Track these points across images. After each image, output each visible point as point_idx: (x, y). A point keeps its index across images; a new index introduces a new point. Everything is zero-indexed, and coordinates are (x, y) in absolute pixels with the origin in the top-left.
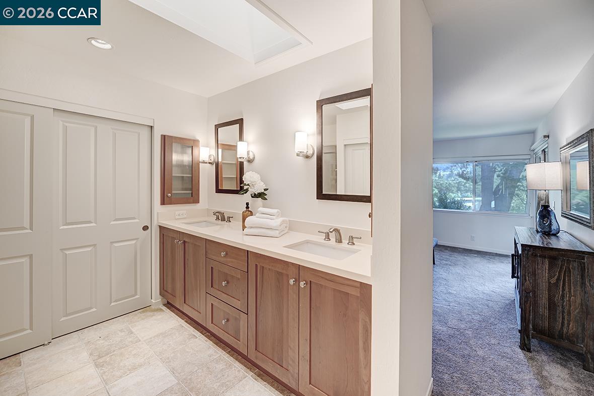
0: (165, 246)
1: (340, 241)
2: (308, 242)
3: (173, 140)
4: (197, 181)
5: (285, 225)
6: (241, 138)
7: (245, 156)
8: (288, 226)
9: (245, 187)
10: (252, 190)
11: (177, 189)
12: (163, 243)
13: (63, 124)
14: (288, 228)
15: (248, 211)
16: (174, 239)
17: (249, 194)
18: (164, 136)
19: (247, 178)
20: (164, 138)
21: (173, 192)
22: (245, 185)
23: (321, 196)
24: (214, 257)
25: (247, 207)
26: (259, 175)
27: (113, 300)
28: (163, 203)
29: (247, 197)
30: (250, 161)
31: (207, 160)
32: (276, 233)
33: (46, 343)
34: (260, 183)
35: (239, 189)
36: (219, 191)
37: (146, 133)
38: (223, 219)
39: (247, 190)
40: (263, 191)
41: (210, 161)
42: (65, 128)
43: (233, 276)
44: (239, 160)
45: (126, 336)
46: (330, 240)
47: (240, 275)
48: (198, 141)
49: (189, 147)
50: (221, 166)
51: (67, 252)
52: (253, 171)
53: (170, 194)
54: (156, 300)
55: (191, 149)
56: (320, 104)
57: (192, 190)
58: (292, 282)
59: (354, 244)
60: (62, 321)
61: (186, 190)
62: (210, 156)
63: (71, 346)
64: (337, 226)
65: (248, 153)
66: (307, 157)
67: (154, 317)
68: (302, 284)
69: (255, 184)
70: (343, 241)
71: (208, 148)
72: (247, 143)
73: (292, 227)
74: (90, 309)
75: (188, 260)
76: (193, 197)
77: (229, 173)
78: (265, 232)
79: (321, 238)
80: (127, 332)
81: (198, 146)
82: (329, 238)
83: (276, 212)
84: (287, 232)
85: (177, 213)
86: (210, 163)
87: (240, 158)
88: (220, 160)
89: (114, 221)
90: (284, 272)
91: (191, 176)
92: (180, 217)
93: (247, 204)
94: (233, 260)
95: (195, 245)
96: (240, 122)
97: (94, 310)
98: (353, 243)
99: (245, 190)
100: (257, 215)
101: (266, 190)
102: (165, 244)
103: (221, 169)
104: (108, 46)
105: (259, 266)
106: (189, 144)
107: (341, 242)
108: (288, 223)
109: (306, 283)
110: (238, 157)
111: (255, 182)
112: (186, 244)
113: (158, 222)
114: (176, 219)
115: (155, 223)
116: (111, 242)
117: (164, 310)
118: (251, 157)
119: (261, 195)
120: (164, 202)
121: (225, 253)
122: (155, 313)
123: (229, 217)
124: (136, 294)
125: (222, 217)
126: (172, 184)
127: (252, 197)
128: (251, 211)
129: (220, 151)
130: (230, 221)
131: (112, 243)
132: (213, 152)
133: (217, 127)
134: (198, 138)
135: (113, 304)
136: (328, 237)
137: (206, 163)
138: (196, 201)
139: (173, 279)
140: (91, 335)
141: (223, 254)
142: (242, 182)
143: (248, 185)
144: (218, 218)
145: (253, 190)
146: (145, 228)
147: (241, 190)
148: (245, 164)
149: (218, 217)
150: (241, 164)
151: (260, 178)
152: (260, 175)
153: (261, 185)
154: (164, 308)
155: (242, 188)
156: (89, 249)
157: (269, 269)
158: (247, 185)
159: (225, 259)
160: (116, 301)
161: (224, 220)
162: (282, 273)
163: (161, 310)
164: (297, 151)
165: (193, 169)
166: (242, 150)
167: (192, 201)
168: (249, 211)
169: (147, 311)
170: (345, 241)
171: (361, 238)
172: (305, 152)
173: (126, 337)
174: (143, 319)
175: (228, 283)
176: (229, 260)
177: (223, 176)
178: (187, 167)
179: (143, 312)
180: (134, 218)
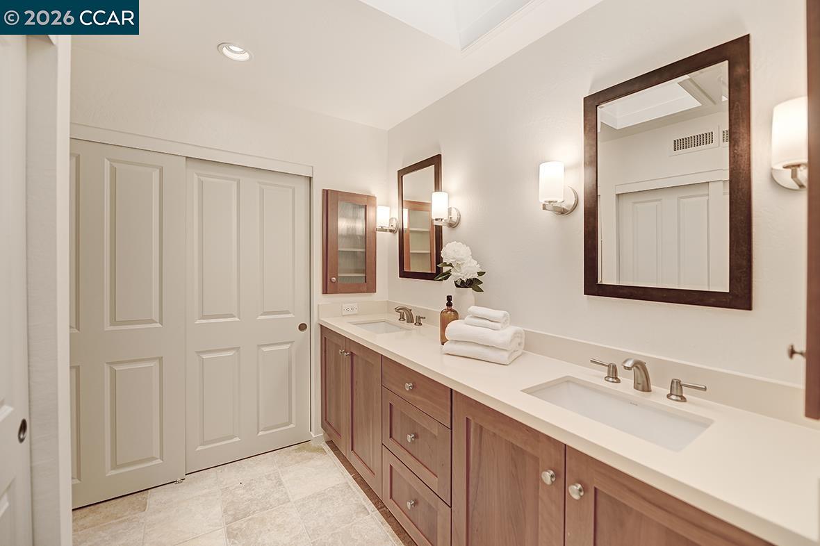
0: (327, 355)
1: (646, 388)
2: (568, 381)
3: (340, 197)
4: (373, 259)
5: (518, 340)
6: (438, 185)
7: (445, 216)
8: (523, 342)
9: (445, 269)
10: (456, 275)
11: (346, 271)
12: (325, 351)
13: (199, 179)
14: (523, 347)
15: (450, 313)
16: (338, 347)
17: (451, 280)
18: (327, 191)
19: (448, 253)
20: (326, 193)
21: (339, 275)
22: (445, 264)
23: (593, 287)
24: (394, 388)
25: (449, 304)
26: (468, 248)
27: (261, 428)
28: (325, 291)
29: (448, 287)
30: (452, 225)
31: (387, 226)
32: (503, 356)
33: (179, 479)
34: (470, 262)
35: (435, 272)
36: (404, 274)
37: (302, 187)
38: (410, 320)
39: (448, 275)
40: (476, 276)
41: (392, 228)
42: (201, 183)
43: (425, 428)
44: (436, 223)
45: (272, 487)
46: (619, 381)
47: (437, 430)
48: (374, 197)
49: (361, 207)
50: (408, 236)
51: (205, 356)
52: (458, 242)
53: (334, 278)
54: (317, 434)
55: (364, 210)
56: (593, 103)
57: (365, 272)
58: (547, 476)
59: (683, 399)
60: (198, 451)
61: (357, 271)
62: (391, 220)
63: (204, 492)
64: (643, 354)
65: (450, 210)
66: (563, 212)
67: (312, 461)
68: (574, 491)
69: (462, 264)
70: (652, 387)
71: (388, 208)
72: (446, 194)
73: (529, 344)
74: (232, 438)
75: (356, 382)
76: (367, 283)
77: (420, 246)
78: (481, 352)
79: (597, 376)
80: (275, 481)
81: (374, 206)
82: (616, 378)
83: (502, 315)
84: (523, 354)
85: (345, 306)
86: (391, 231)
87: (437, 219)
88: (406, 226)
89: (261, 315)
90: (529, 449)
91: (363, 250)
92: (349, 313)
93: (449, 298)
94: (425, 400)
95: (366, 361)
96: (436, 161)
97: (237, 439)
98: (682, 397)
99: (444, 274)
100: (467, 319)
101: (481, 274)
102: (327, 352)
103: (408, 240)
104: (246, 56)
105: (472, 423)
106: (362, 202)
107: (649, 390)
108: (524, 336)
109: (584, 489)
110: (434, 218)
111: (462, 259)
112: (355, 358)
113: (319, 320)
114: (344, 316)
115: (315, 321)
116: (258, 345)
117: (327, 451)
118: (455, 218)
119: (472, 284)
120: (327, 291)
121: (411, 384)
122: (315, 454)
123: (420, 318)
124: (290, 423)
125: (408, 316)
126: (337, 263)
127: (457, 286)
128: (455, 312)
129: (406, 211)
130: (420, 324)
131: (260, 346)
132: (396, 214)
133: (402, 173)
134: (375, 192)
135: (261, 433)
136: (613, 374)
137: (386, 231)
138: (372, 289)
139: (338, 408)
140: (231, 476)
141: (408, 386)
142: (439, 259)
143: (450, 265)
144: (402, 318)
145: (459, 274)
146: (302, 327)
147: (437, 273)
148: (445, 230)
149: (403, 316)
150: (439, 230)
151: (470, 253)
152: (470, 248)
153: (473, 265)
154: (327, 448)
155: (439, 270)
156: (231, 353)
157: (495, 434)
158: (448, 265)
159: (412, 396)
160: (265, 429)
161: (412, 322)
162: (523, 452)
163: (323, 451)
164: (542, 201)
165: (368, 240)
166: (441, 206)
167: (365, 289)
168: (451, 310)
169: (304, 448)
170: (660, 390)
171: (705, 389)
172: (560, 200)
173: (272, 490)
174: (298, 462)
175: (416, 436)
176: (418, 398)
177: (411, 251)
178: (359, 238)
179: (299, 450)
180: (287, 312)
